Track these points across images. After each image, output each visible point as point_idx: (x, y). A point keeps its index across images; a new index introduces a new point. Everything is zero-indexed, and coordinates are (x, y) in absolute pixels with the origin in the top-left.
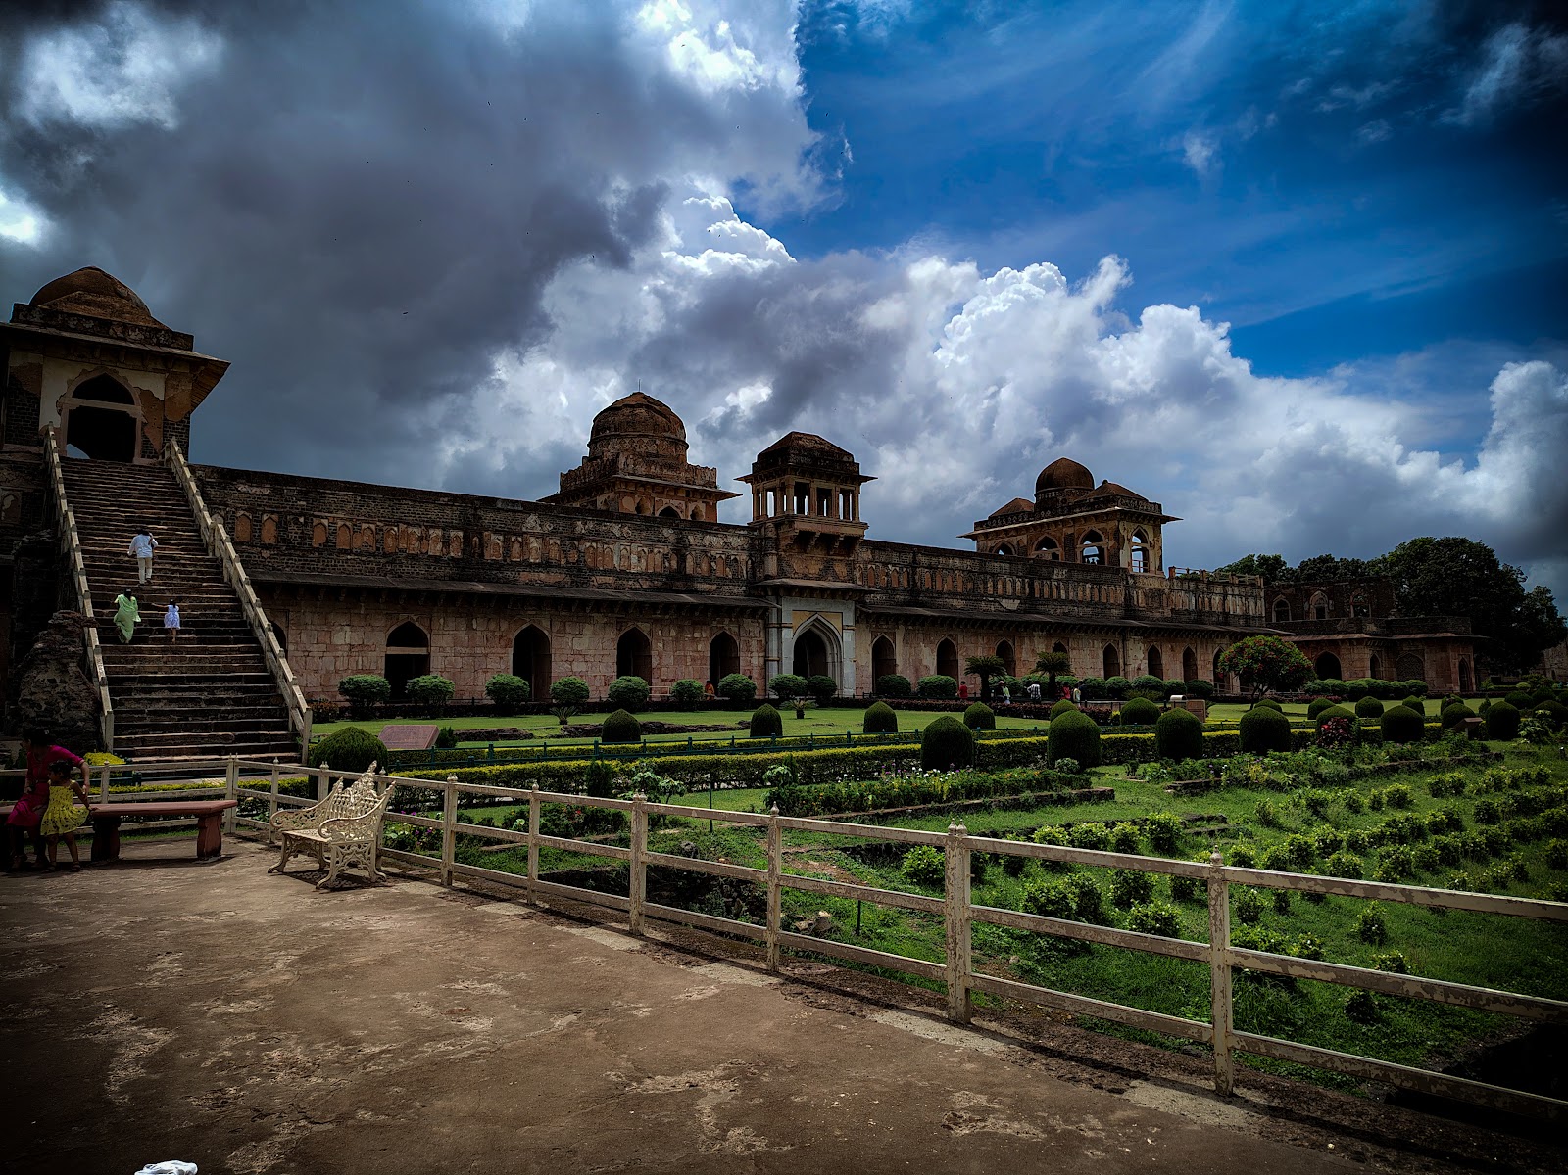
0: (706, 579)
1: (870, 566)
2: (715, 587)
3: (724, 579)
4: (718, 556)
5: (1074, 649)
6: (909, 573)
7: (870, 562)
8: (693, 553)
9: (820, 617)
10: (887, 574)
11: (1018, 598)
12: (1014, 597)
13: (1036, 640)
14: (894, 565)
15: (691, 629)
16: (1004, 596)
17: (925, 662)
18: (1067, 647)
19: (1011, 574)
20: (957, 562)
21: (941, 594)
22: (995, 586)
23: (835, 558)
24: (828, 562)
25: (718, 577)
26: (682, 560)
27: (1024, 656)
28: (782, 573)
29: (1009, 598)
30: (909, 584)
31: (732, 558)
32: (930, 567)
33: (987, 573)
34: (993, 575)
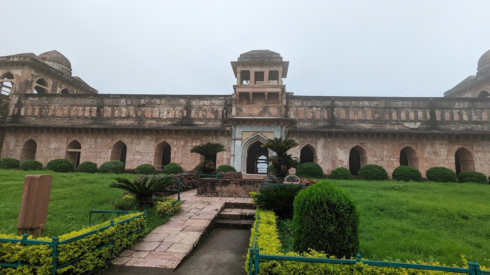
0: (199, 120)
1: (299, 109)
2: (204, 123)
3: (209, 120)
4: (207, 109)
5: (479, 152)
6: (328, 111)
7: (300, 107)
8: (195, 109)
9: (259, 135)
10: (312, 112)
11: (420, 121)
12: (415, 121)
13: (438, 147)
14: (317, 107)
15: (191, 141)
16: (408, 120)
17: (340, 158)
18: (471, 151)
19: (413, 108)
20: (366, 103)
21: (353, 121)
22: (398, 115)
23: (270, 105)
24: (266, 107)
25: (207, 118)
26: (189, 113)
27: (426, 155)
28: (237, 114)
29: (411, 121)
30: (328, 117)
31: (215, 109)
32: (344, 107)
33: (391, 108)
34: (396, 108)
